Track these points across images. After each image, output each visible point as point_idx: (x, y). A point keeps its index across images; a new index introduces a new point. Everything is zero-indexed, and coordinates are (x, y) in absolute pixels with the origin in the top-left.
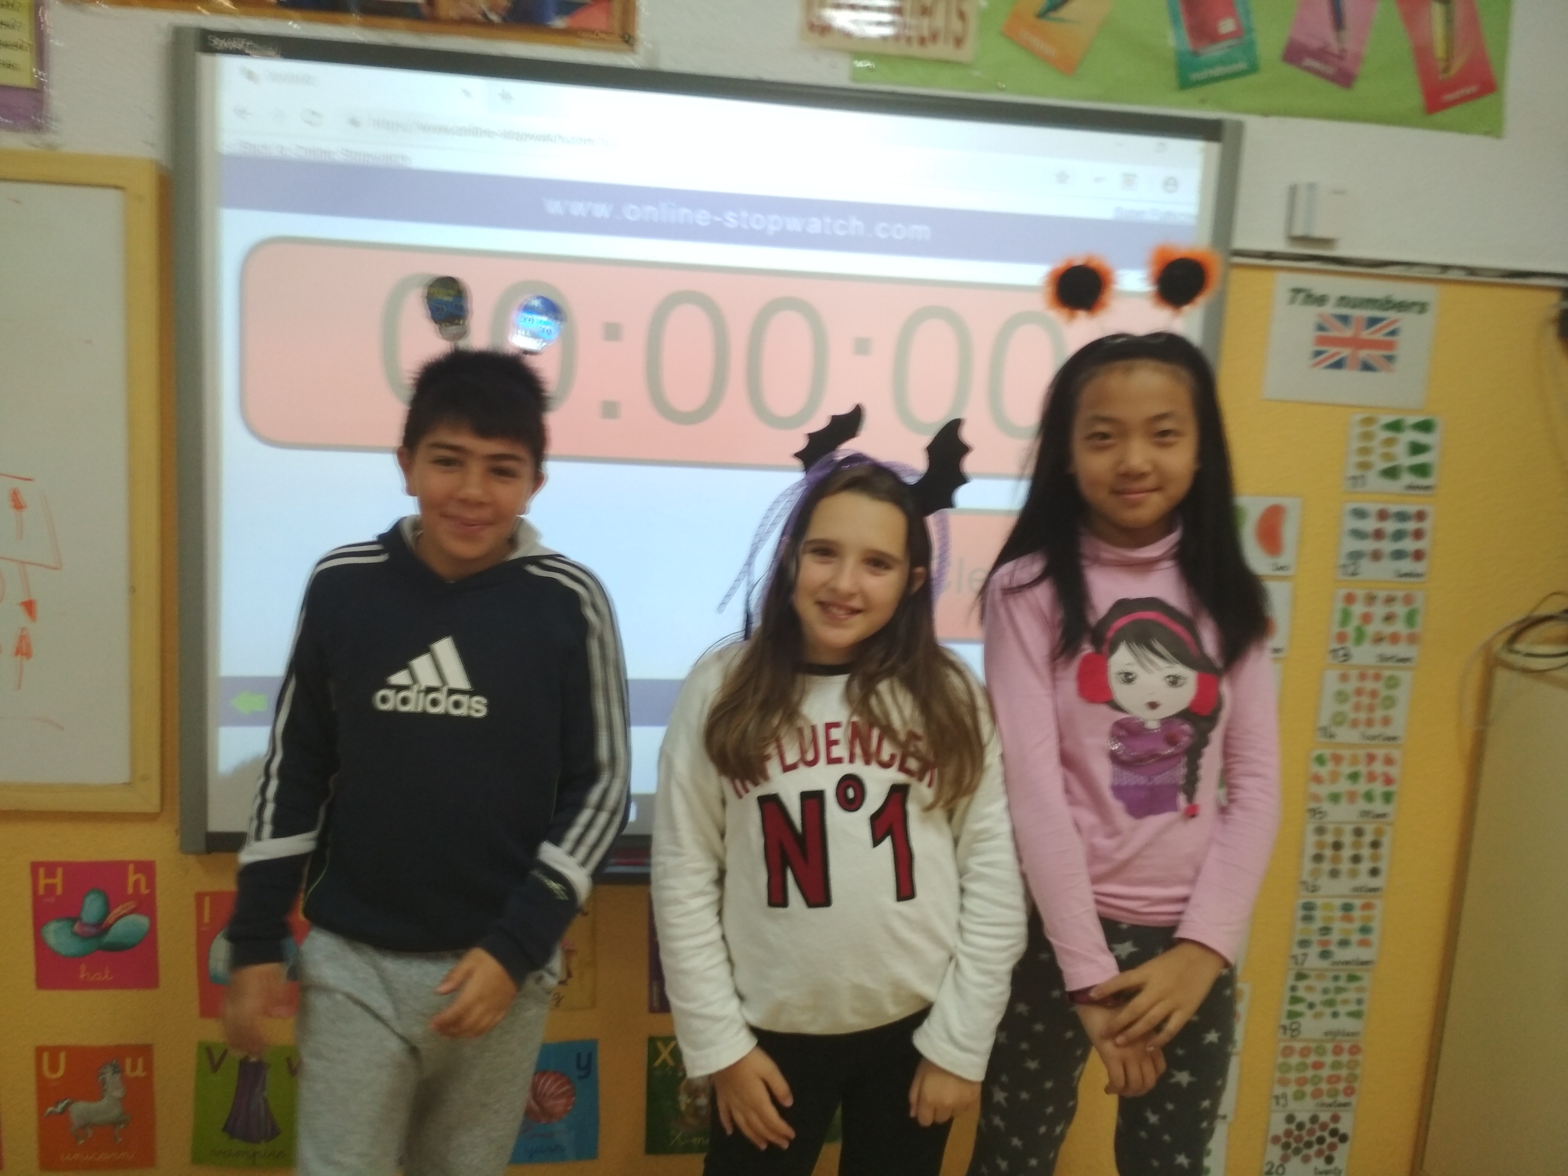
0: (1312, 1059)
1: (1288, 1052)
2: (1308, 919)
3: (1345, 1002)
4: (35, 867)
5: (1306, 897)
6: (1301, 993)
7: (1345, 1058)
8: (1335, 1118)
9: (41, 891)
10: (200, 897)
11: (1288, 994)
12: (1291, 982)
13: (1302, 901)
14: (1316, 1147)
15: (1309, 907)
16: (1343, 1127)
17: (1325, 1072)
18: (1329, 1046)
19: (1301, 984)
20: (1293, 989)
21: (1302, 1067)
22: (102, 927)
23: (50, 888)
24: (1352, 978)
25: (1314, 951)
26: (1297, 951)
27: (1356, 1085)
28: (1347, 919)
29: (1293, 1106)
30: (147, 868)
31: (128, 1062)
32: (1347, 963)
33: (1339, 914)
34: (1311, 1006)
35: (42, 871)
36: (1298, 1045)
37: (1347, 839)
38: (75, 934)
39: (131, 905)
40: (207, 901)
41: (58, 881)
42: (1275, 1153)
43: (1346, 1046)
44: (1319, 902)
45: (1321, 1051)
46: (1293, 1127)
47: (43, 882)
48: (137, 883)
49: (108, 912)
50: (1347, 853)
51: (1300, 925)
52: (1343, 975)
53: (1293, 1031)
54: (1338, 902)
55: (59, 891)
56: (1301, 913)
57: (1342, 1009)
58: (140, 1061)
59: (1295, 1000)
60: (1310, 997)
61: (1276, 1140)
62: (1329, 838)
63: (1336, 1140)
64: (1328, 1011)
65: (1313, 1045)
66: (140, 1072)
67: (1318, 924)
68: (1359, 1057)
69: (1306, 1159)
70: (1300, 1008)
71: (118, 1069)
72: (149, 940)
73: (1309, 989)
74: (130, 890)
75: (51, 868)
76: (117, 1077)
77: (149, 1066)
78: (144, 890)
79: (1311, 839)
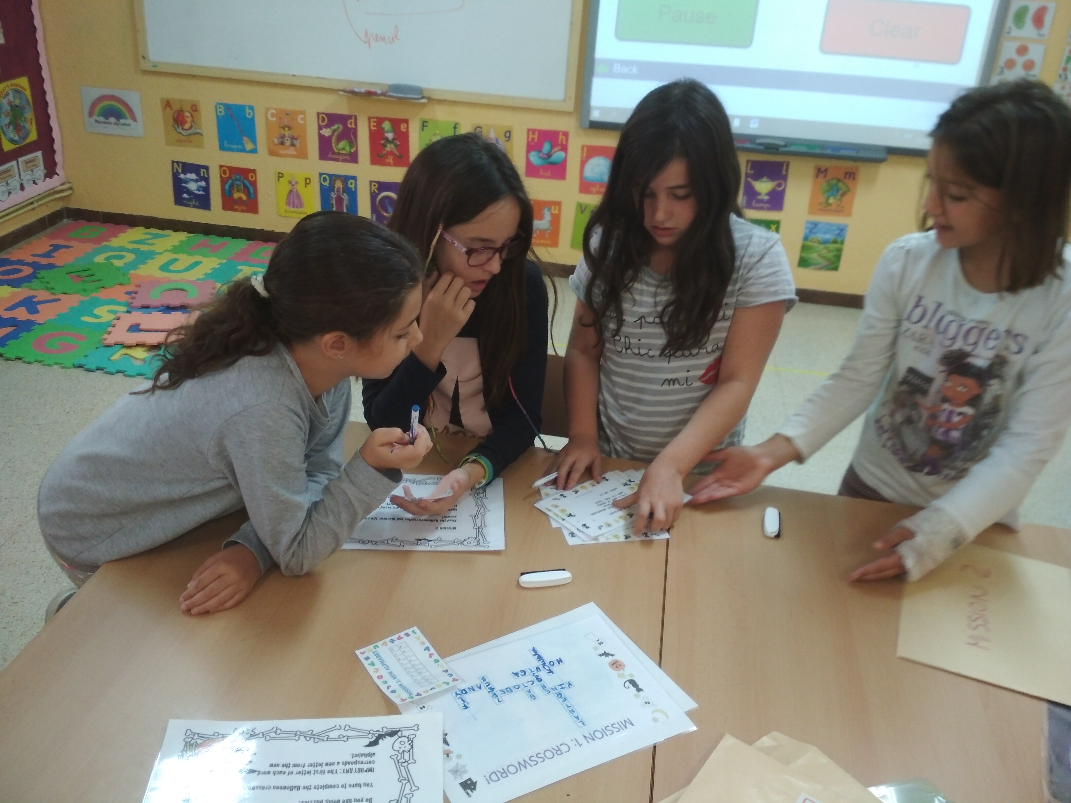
4: (529, 130)
9: (530, 140)
10: (583, 147)
22: (549, 155)
23: (533, 139)
30: (566, 134)
31: (553, 207)
35: (531, 132)
38: (540, 157)
39: (559, 148)
40: (585, 149)
41: (536, 137)
47: (531, 136)
48: (562, 140)
49: (551, 150)
55: (536, 140)
58: (557, 207)
66: (556, 212)
71: (550, 210)
72: (564, 162)
74: (560, 142)
75: (534, 131)
76: (549, 212)
77: (560, 210)
78: (564, 143)
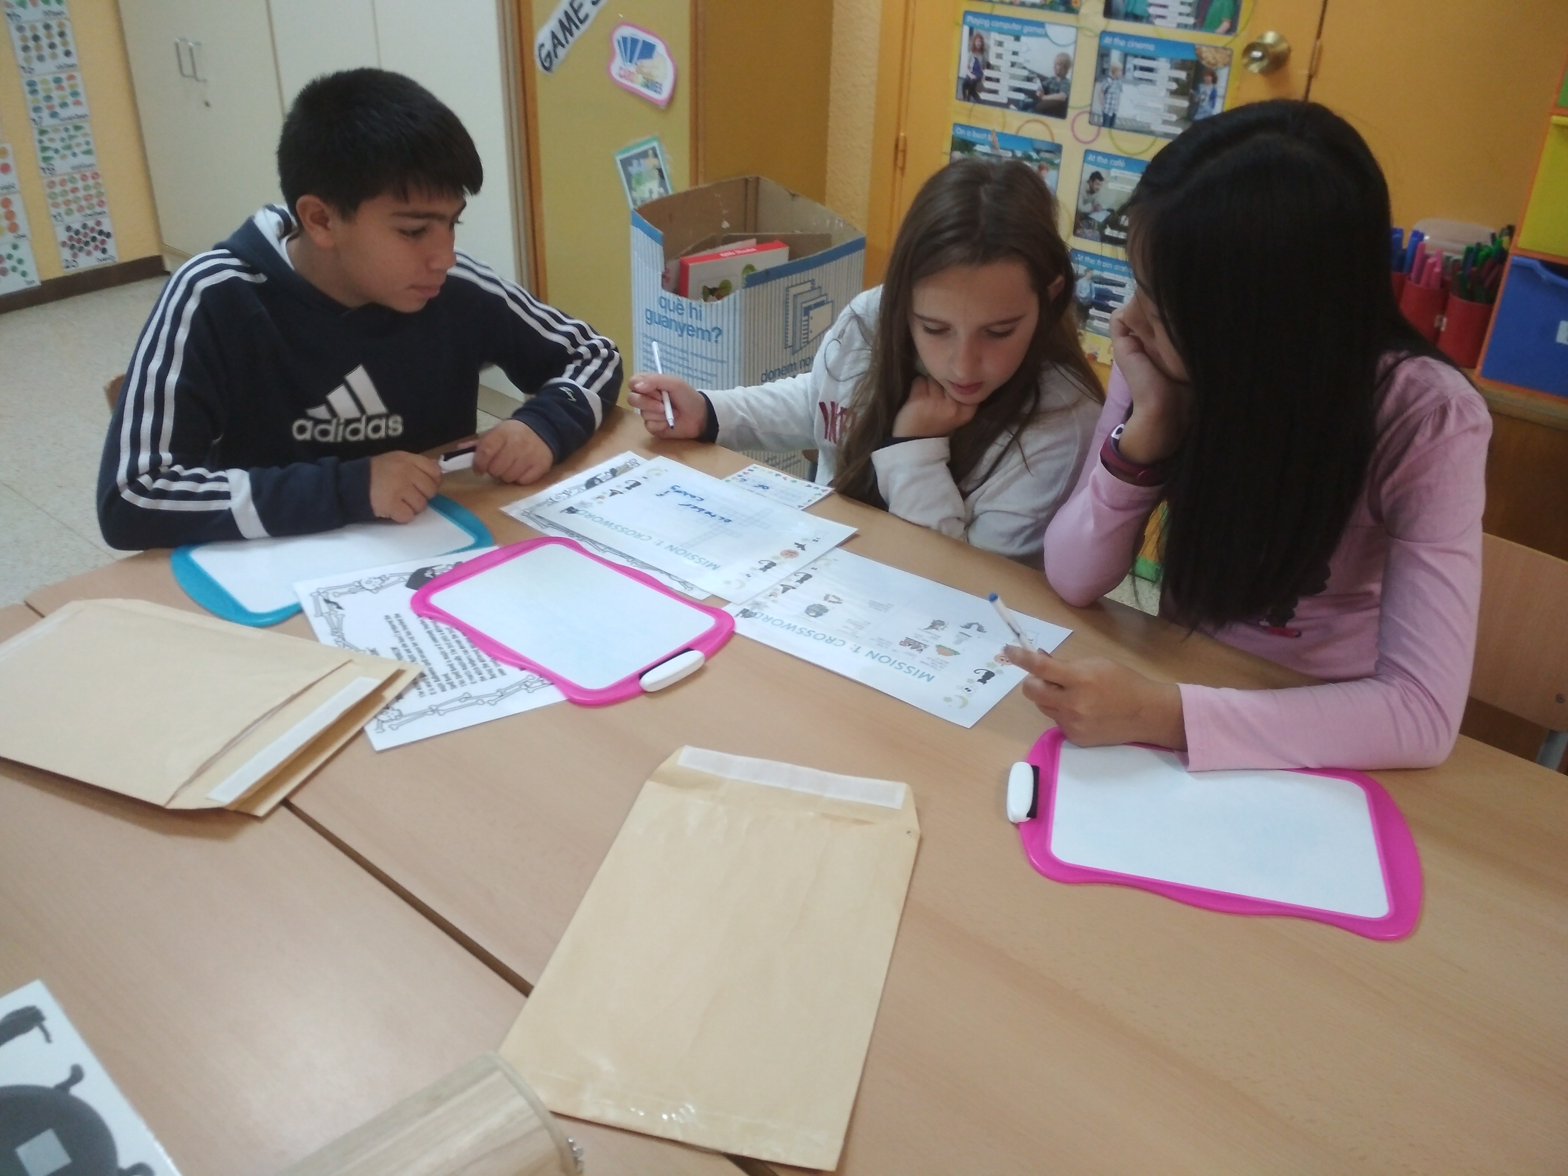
0: (69, 186)
1: (52, 184)
2: (34, 92)
3: (78, 145)
5: (27, 77)
6: (47, 144)
7: (91, 182)
8: (99, 223)
11: (38, 145)
12: (37, 137)
13: (25, 81)
14: (92, 244)
15: (31, 84)
16: (106, 228)
17: (81, 193)
18: (78, 176)
19: (44, 138)
20: (41, 142)
21: (64, 193)
24: (77, 128)
25: (45, 113)
26: (34, 115)
27: (104, 199)
28: (61, 89)
29: (68, 220)
32: (70, 118)
33: (53, 85)
34: (57, 151)
36: (57, 179)
37: (41, 32)
42: (67, 253)
43: (88, 174)
44: (36, 79)
45: (73, 180)
46: (72, 234)
50: (44, 42)
51: (29, 97)
52: (70, 127)
53: (51, 170)
54: (50, 78)
56: (27, 89)
57: (76, 150)
59: (44, 149)
60: (53, 145)
61: (64, 244)
62: (29, 34)
63: (104, 238)
64: (68, 153)
65: (66, 177)
67: (41, 95)
68: (100, 181)
69: (89, 253)
70: (50, 154)
73: (52, 140)
79: (16, 35)
